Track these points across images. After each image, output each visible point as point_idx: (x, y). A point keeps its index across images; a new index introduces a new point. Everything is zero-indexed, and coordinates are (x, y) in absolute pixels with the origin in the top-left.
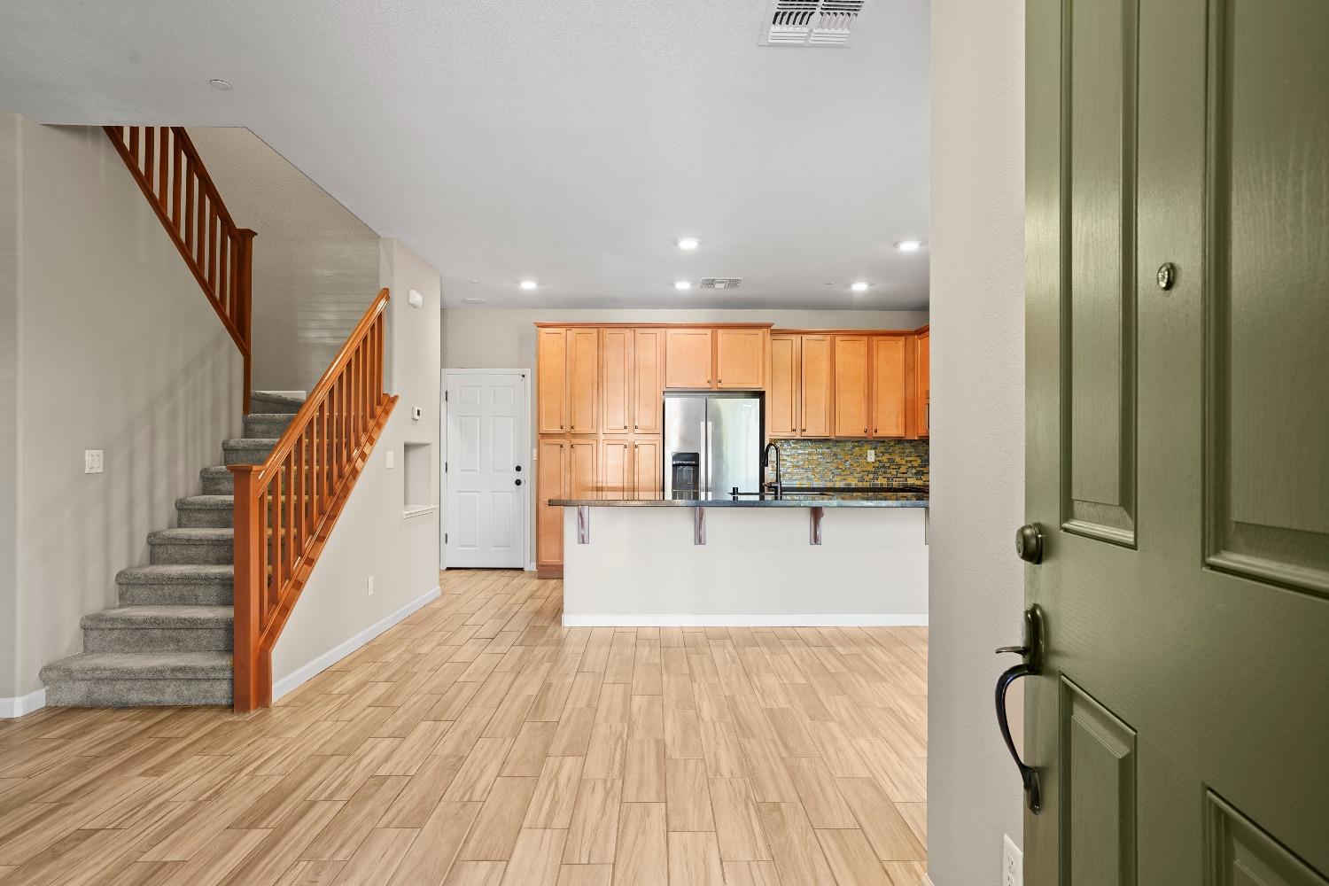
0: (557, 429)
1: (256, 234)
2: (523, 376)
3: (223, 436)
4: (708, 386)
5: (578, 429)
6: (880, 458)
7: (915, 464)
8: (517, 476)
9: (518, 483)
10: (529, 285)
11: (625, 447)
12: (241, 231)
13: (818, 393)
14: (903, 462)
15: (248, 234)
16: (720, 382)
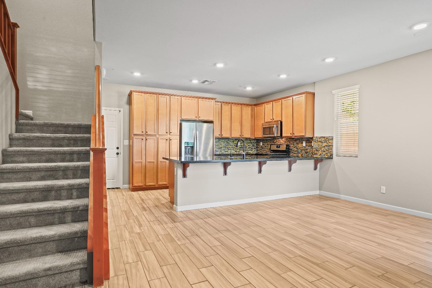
0: (140, 133)
1: (19, 27)
2: (120, 111)
3: (9, 132)
4: (196, 118)
5: (149, 133)
6: (241, 144)
7: (251, 146)
8: (117, 151)
9: (118, 154)
10: (137, 74)
11: (167, 140)
12: (13, 23)
13: (226, 123)
14: (247, 146)
15: (16, 25)
16: (200, 117)
